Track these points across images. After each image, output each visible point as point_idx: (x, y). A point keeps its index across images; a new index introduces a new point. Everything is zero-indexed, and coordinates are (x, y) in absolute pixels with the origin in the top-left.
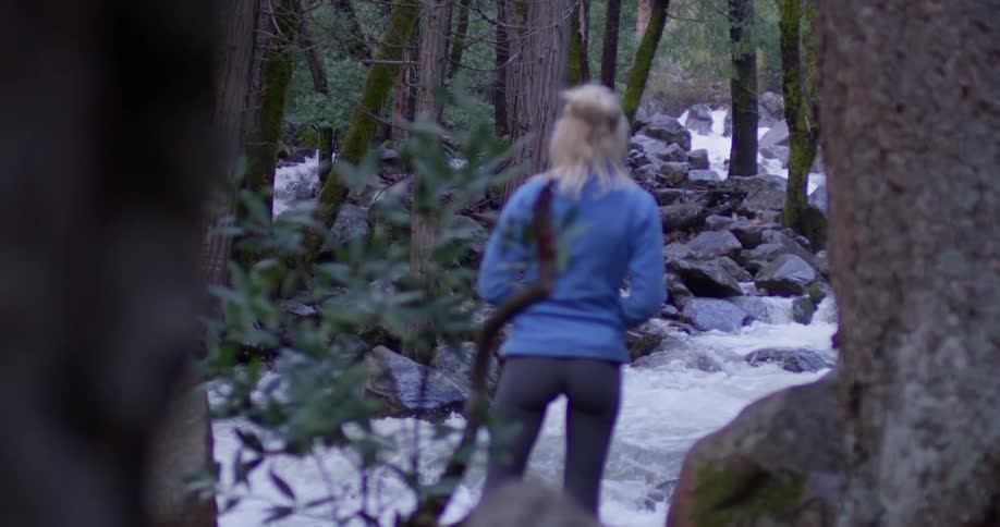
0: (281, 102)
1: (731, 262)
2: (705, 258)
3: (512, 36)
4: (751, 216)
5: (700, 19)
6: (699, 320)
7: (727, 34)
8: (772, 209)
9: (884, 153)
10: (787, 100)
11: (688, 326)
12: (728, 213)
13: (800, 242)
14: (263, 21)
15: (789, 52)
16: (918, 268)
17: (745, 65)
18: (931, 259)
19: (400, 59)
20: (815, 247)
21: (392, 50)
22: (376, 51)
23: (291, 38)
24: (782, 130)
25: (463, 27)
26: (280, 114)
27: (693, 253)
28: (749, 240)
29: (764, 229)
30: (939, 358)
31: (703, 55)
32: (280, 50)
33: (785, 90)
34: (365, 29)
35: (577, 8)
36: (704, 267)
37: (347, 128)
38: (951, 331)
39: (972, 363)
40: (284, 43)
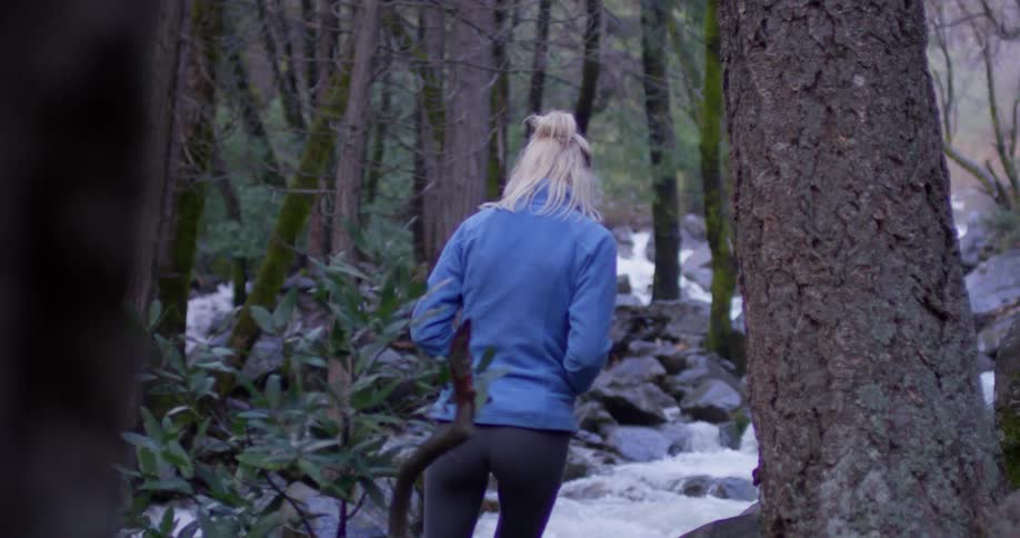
0: (194, 233)
1: (655, 389)
2: (630, 385)
3: (431, 163)
4: (675, 341)
5: (620, 142)
6: (624, 449)
7: (647, 156)
8: (695, 334)
9: (801, 287)
10: (709, 224)
11: (612, 456)
12: (651, 338)
13: (725, 367)
14: (175, 151)
15: (709, 174)
16: (838, 403)
17: (665, 189)
18: (851, 393)
19: (316, 187)
20: (740, 371)
21: (307, 180)
22: (291, 179)
23: (204, 168)
24: (705, 253)
25: (379, 154)
26: (192, 245)
27: (618, 380)
28: (674, 366)
29: (689, 354)
30: (861, 494)
31: (622, 179)
32: (192, 180)
33: (707, 214)
34: (280, 156)
35: (495, 135)
36: (628, 394)
37: (262, 257)
38: (872, 465)
39: (894, 497)
40: (196, 173)
